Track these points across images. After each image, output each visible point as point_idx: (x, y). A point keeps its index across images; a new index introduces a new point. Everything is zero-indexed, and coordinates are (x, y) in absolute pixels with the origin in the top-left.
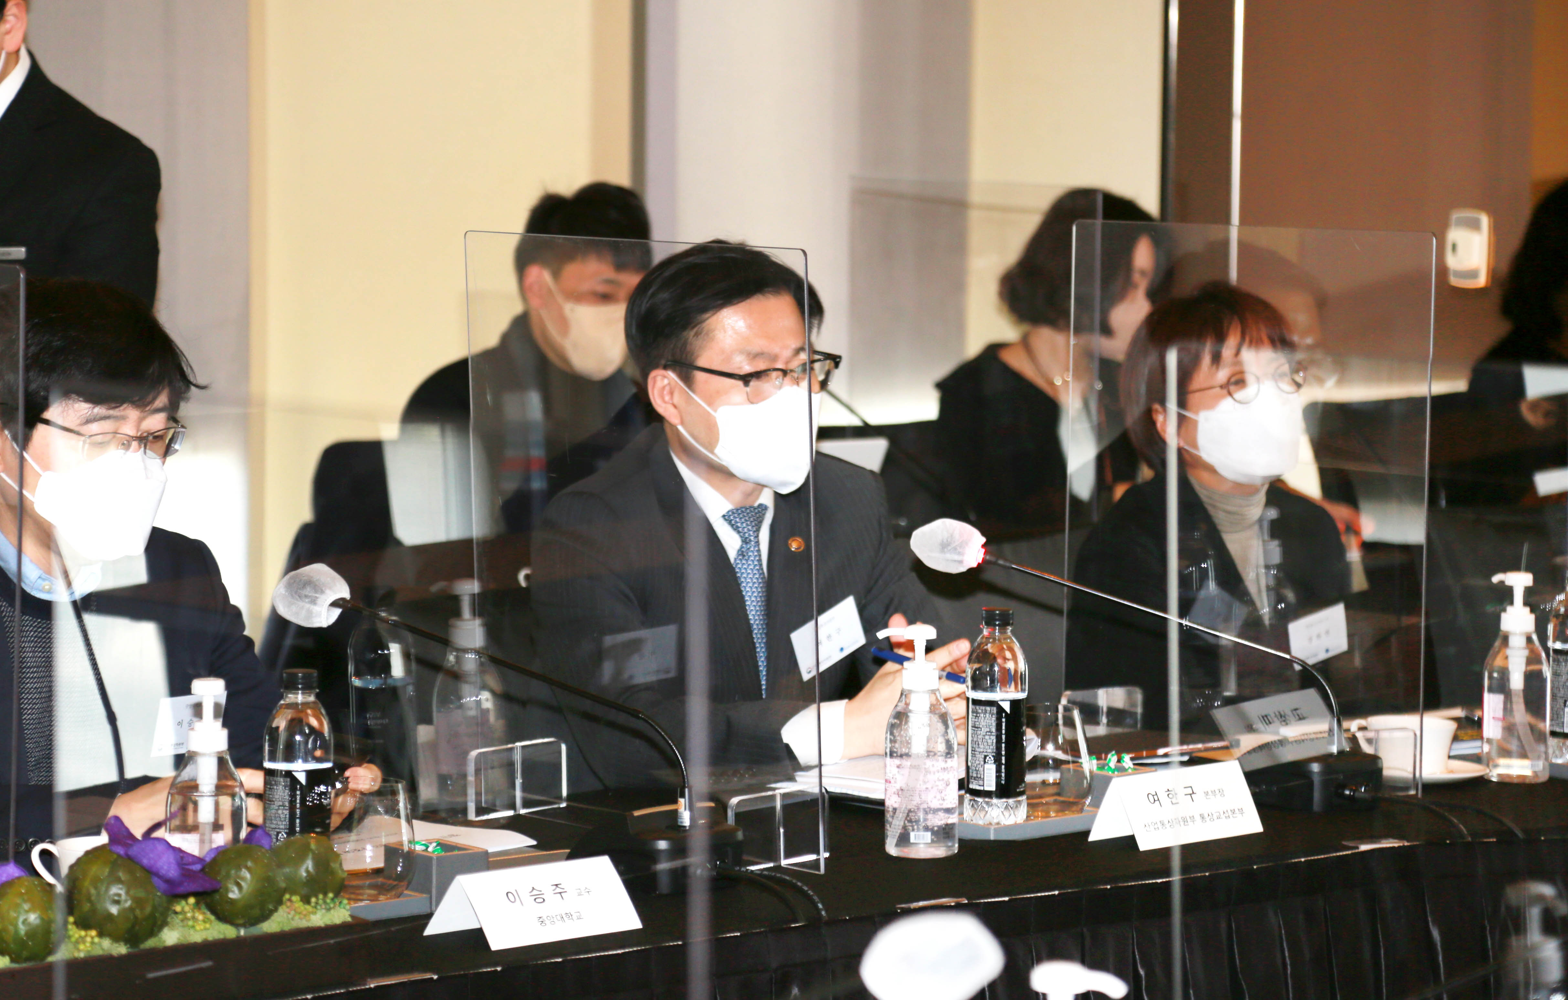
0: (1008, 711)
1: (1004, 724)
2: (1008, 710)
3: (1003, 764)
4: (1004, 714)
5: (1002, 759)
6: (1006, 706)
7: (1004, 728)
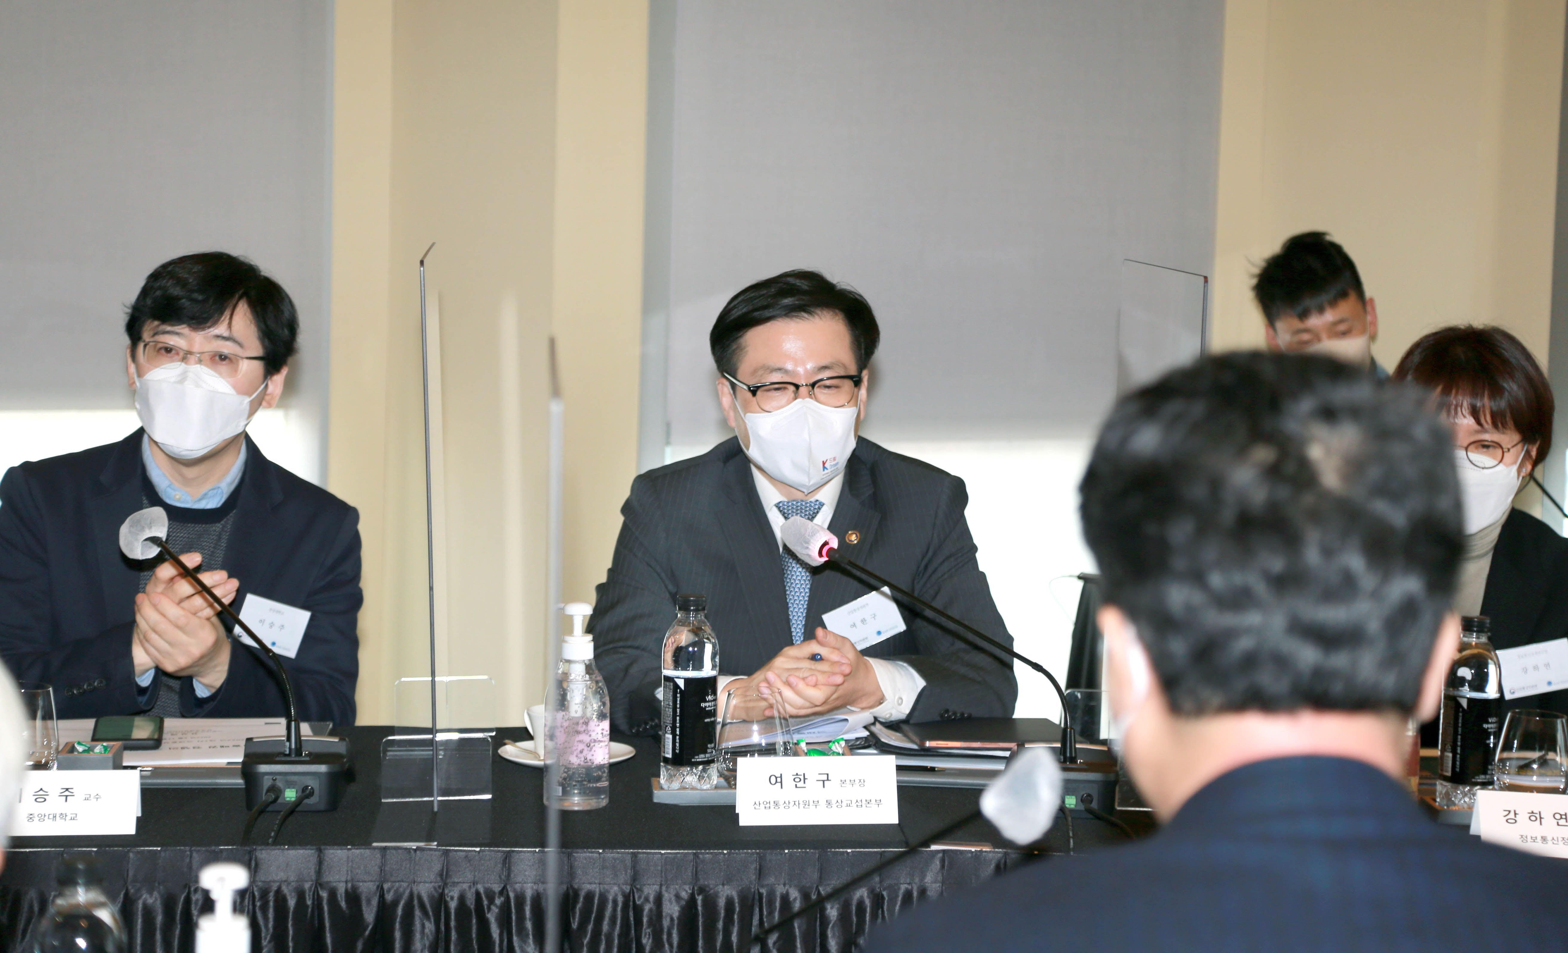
0: (683, 688)
1: (678, 699)
2: (682, 686)
3: (677, 735)
4: (678, 690)
5: (676, 731)
6: (681, 683)
7: (678, 702)
